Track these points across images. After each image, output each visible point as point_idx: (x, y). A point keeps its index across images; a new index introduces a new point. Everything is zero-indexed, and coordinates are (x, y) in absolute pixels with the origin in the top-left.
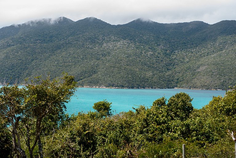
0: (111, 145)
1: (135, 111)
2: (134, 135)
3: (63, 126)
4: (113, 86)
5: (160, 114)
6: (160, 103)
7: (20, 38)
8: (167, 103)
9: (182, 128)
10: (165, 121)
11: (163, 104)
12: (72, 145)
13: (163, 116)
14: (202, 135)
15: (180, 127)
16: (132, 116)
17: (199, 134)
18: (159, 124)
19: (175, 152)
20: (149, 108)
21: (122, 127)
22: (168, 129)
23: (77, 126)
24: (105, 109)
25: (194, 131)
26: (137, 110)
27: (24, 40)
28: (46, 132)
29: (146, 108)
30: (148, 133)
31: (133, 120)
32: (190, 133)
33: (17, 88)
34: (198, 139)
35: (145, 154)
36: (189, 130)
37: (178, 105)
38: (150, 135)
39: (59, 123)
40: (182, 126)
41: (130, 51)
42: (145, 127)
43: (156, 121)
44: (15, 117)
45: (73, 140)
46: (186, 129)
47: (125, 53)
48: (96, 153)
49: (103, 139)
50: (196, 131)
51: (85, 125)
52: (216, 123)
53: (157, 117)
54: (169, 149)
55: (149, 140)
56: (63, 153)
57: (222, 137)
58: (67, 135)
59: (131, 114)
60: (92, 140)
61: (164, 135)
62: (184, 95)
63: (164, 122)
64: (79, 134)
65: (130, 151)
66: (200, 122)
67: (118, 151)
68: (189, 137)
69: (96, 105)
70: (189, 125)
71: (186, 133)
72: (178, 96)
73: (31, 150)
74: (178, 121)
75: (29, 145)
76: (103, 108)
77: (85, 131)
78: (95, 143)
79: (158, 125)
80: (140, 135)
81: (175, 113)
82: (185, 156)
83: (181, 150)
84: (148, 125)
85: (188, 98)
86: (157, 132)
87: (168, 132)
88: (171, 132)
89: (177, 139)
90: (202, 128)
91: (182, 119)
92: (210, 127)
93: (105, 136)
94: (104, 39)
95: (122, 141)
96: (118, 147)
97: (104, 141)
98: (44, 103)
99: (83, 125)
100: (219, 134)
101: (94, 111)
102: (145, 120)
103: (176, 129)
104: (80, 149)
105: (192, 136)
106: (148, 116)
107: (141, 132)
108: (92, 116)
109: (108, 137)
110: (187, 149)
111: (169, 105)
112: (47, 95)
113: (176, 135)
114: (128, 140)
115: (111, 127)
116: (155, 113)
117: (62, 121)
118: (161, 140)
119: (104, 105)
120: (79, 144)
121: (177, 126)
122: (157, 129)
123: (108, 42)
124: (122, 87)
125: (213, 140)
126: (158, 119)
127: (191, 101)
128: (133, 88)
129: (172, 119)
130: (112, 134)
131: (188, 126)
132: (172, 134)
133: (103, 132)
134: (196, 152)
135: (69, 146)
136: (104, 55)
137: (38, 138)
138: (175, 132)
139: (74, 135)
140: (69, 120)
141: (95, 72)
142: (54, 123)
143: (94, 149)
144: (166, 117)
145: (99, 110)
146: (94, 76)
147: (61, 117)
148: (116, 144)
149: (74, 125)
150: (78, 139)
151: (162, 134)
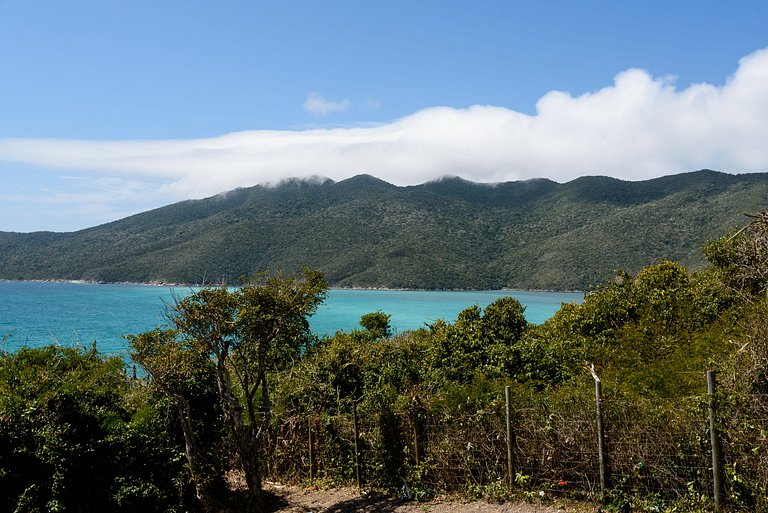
0: (387, 387)
1: (428, 329)
2: (426, 370)
3: (310, 354)
4: (400, 286)
5: (471, 333)
6: (470, 315)
7: (249, 210)
8: (482, 315)
9: (508, 357)
10: (479, 346)
11: (476, 316)
12: (323, 386)
13: (474, 338)
14: (542, 368)
15: (504, 356)
16: (424, 337)
17: (537, 368)
18: (468, 350)
19: (493, 398)
20: (452, 323)
21: (406, 355)
22: (484, 358)
23: (331, 354)
24: (379, 326)
25: (527, 362)
26: (431, 327)
27: (255, 213)
28: (280, 365)
29: (447, 324)
30: (449, 365)
31: (424, 344)
32: (521, 367)
33: (224, 292)
34: (534, 377)
35: (443, 403)
36: (520, 361)
37: (500, 318)
38: (453, 369)
39: (303, 349)
40: (508, 355)
41: (427, 230)
42: (444, 357)
43: (463, 345)
44: (222, 341)
45: (323, 378)
46: (515, 359)
47: (420, 233)
48: (362, 400)
49: (373, 376)
50: (532, 362)
51: (343, 354)
52: (565, 349)
53: (465, 339)
54: (483, 394)
55: (451, 377)
56: (307, 400)
57: (577, 372)
58: (313, 370)
59: (422, 334)
60: (357, 378)
61: (477, 369)
62: (511, 301)
63: (477, 348)
64: (334, 368)
65: (417, 398)
66: (539, 347)
67: (400, 397)
68: (519, 373)
69: (364, 318)
70: (519, 352)
71: (514, 365)
72: (501, 304)
73: (249, 396)
74: (502, 346)
75: (246, 390)
76: (377, 324)
77: (344, 362)
78: (360, 383)
79: (466, 352)
80: (437, 370)
81: (496, 333)
82: (510, 406)
83: (504, 396)
84: (450, 352)
85: (517, 305)
86: (464, 365)
87: (484, 364)
88: (489, 364)
89: (499, 375)
90: (542, 358)
91: (508, 342)
92: (554, 356)
93: (377, 371)
94: (385, 210)
95: (405, 379)
96: (398, 390)
97: (375, 380)
98: (270, 317)
99: (341, 354)
100: (571, 368)
101: (362, 329)
102: (445, 345)
103: (498, 359)
104: (336, 394)
105: (525, 371)
106: (449, 336)
107: (438, 365)
108: (358, 338)
109: (381, 373)
110: (514, 394)
111: (486, 318)
112: (274, 304)
113: (498, 369)
114: (415, 378)
115: (388, 355)
116: (461, 332)
117: (308, 346)
118: (471, 377)
119: (377, 318)
120: (335, 385)
121: (499, 355)
122: (464, 359)
123: (392, 214)
124: (416, 287)
125: (560, 378)
126: (466, 342)
127: (522, 311)
128: (433, 289)
129: (491, 342)
130: (389, 369)
131: (517, 353)
132: (489, 367)
133: (374, 366)
134: (529, 400)
135: (317, 389)
136: (385, 236)
137: (262, 376)
138: (495, 364)
139: (325, 369)
140: (318, 344)
141: (371, 264)
142: (293, 350)
143: (359, 393)
144: (481, 339)
145: (369, 328)
146: (370, 270)
147: (306, 340)
148: (396, 385)
149: (327, 353)
150: (332, 376)
151: (473, 368)
